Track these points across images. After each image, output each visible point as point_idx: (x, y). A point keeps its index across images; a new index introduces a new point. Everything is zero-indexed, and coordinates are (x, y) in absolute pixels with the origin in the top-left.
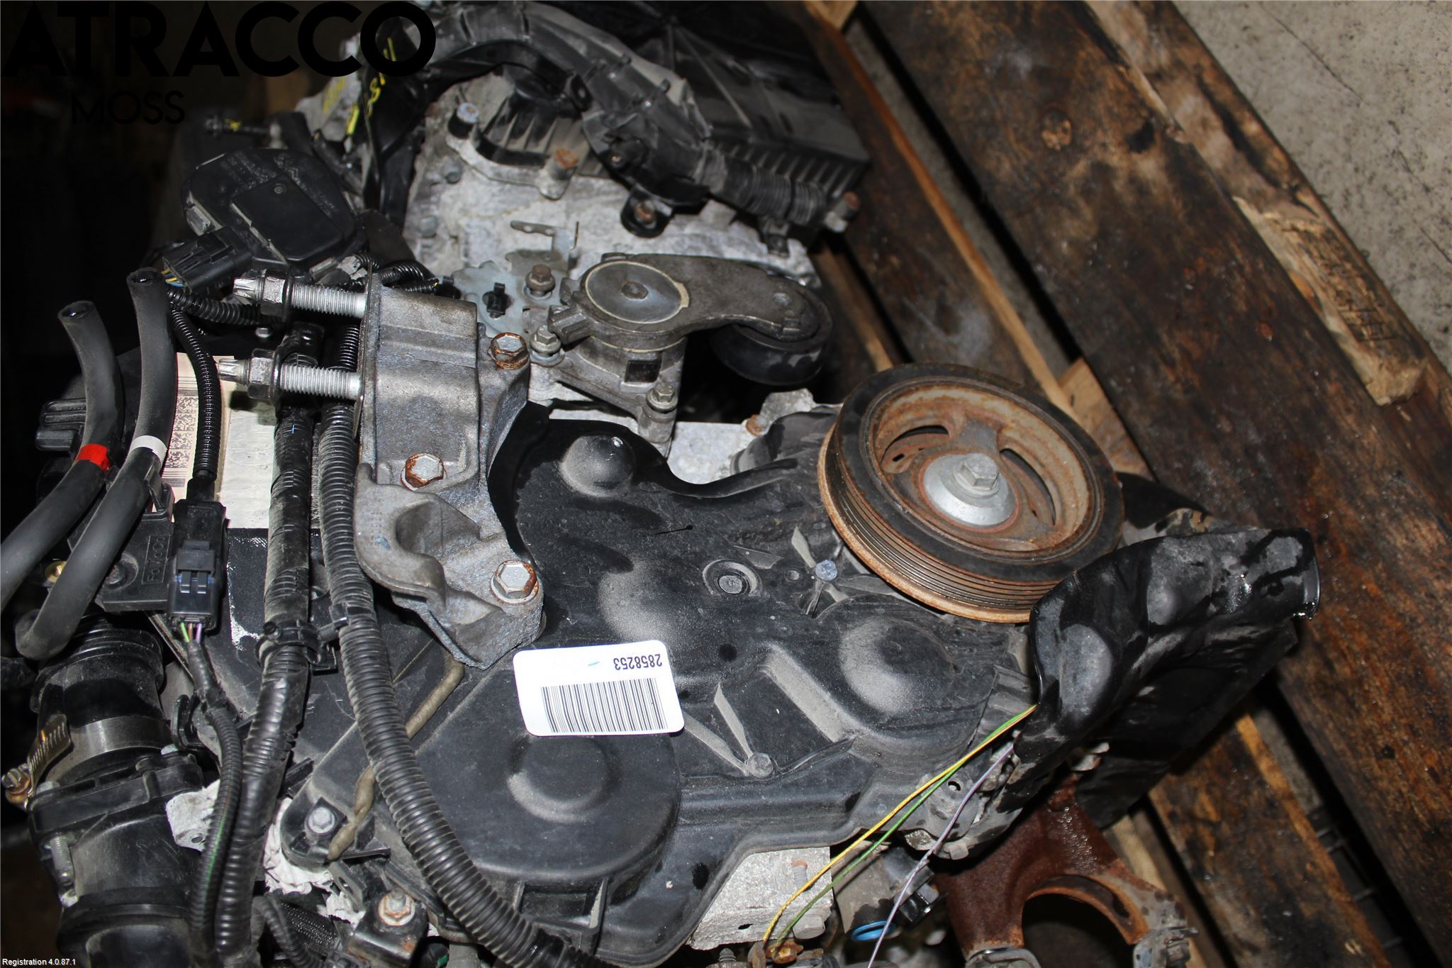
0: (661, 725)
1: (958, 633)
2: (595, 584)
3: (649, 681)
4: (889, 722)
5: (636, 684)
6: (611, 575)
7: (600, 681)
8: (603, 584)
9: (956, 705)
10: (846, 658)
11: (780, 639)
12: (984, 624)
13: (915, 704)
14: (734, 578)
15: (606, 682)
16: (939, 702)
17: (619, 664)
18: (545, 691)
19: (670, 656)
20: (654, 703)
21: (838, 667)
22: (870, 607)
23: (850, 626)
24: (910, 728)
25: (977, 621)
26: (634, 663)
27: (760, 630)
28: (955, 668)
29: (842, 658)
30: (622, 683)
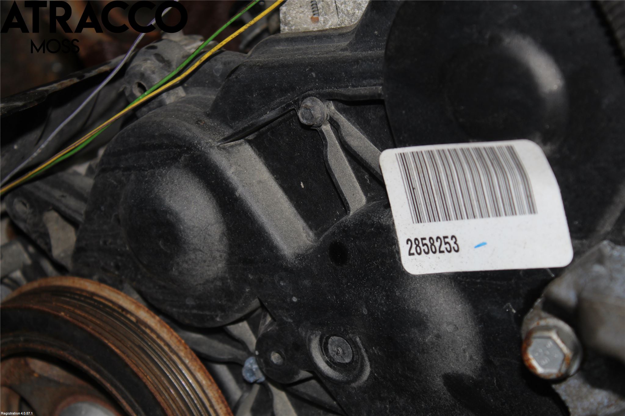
0: (403, 156)
1: (117, 267)
2: (487, 361)
3: (419, 220)
4: (180, 155)
5: (433, 217)
6: (469, 373)
7: (472, 221)
8: (478, 360)
9: (119, 173)
10: (221, 240)
11: (286, 269)
12: (95, 277)
13: (153, 175)
14: (338, 359)
15: (466, 221)
16: (133, 177)
17: (452, 242)
18: (532, 209)
19: (398, 252)
20: (412, 189)
21: (229, 229)
22: (200, 307)
23: (219, 283)
24: (160, 147)
25: (102, 281)
26: (437, 244)
27: (307, 282)
28: (118, 220)
29: (225, 239)
30: (448, 217)
